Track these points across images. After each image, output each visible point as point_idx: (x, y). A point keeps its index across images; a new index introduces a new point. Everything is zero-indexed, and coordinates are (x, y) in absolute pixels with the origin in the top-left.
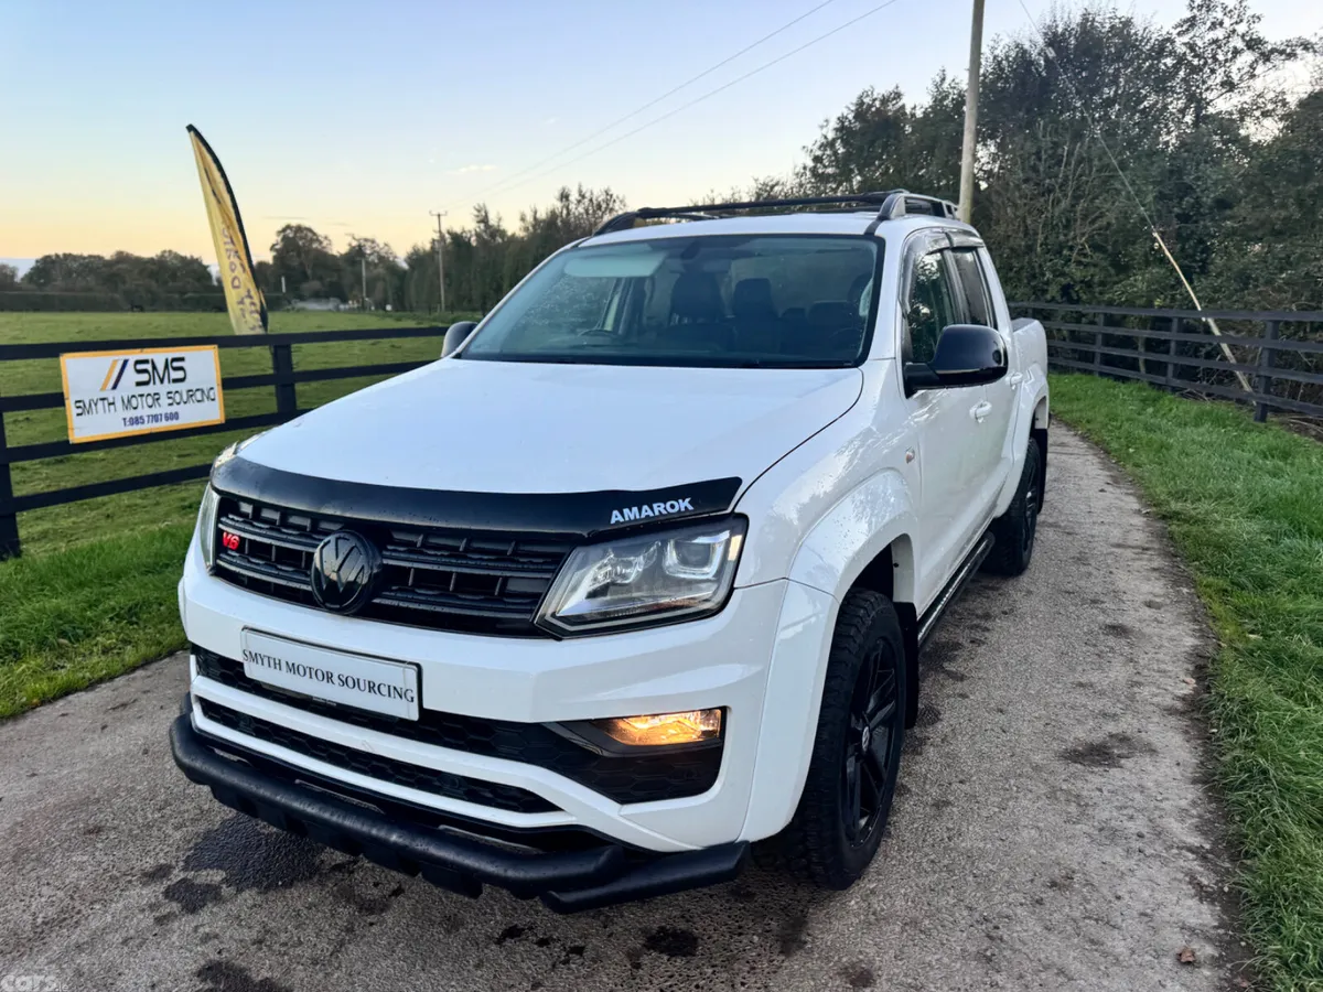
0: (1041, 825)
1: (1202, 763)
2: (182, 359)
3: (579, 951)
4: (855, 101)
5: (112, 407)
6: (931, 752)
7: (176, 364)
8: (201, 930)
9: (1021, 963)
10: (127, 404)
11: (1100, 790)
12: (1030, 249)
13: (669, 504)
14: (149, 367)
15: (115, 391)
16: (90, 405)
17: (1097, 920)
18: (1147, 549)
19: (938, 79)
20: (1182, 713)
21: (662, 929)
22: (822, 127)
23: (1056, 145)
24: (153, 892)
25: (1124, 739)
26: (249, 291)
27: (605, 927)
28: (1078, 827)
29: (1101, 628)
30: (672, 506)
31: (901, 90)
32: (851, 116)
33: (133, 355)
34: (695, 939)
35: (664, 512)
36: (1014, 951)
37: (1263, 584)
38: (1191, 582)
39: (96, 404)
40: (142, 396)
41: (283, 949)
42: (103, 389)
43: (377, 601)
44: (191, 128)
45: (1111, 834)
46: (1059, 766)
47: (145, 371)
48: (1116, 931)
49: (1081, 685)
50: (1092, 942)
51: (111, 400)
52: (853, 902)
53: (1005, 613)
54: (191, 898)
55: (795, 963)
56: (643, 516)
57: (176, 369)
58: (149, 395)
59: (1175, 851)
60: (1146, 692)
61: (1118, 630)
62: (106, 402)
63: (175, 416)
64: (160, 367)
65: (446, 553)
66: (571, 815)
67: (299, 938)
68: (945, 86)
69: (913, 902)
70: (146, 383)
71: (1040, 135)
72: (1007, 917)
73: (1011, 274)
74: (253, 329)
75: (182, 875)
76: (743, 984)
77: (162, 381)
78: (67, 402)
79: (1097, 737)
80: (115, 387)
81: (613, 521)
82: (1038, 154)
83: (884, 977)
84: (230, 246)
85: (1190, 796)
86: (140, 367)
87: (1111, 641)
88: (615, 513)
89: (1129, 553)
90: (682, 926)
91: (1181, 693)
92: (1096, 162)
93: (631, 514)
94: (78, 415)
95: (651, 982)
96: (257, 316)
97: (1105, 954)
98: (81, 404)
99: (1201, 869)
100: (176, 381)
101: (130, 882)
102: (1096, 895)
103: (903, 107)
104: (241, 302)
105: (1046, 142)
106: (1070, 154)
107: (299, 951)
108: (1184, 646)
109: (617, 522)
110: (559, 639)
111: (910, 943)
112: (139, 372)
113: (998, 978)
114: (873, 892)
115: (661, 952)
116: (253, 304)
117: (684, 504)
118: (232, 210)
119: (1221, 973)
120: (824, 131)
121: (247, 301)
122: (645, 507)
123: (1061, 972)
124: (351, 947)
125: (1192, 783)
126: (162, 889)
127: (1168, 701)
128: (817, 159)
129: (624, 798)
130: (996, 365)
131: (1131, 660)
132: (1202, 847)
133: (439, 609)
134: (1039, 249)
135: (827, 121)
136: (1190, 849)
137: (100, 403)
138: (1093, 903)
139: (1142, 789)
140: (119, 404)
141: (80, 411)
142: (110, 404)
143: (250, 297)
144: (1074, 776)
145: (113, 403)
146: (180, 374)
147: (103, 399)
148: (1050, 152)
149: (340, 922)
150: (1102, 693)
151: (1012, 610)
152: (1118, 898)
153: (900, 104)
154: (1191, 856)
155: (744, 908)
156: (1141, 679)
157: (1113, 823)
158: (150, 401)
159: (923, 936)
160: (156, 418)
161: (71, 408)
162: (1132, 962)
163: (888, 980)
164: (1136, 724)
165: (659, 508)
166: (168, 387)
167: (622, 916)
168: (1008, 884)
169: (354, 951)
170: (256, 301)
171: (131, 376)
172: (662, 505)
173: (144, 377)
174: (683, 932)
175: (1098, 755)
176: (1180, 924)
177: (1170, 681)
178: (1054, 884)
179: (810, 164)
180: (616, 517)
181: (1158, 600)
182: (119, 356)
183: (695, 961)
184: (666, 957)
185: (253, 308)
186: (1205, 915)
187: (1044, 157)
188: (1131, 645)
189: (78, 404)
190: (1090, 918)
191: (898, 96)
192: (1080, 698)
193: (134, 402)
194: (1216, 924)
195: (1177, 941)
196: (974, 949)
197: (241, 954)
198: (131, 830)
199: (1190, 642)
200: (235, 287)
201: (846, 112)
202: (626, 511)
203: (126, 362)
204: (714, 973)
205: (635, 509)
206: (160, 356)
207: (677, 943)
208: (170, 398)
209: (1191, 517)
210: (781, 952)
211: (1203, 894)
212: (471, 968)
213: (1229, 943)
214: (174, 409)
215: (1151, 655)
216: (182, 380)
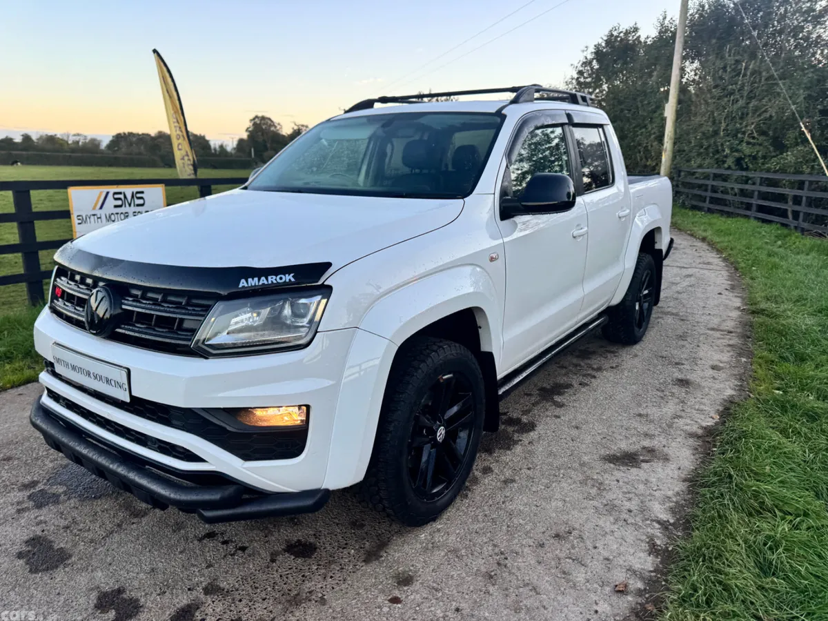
0: (567, 499)
1: (696, 469)
2: (142, 192)
3: (243, 549)
4: (607, 33)
5: (99, 220)
6: (518, 449)
7: (139, 195)
8: (39, 518)
9: (510, 581)
10: (109, 218)
11: (618, 481)
12: (716, 133)
13: (279, 277)
14: (122, 196)
15: (100, 210)
16: (86, 218)
17: (574, 560)
18: (731, 332)
19: (661, 18)
20: (699, 437)
21: (299, 541)
22: (583, 51)
23: (738, 62)
24: (22, 495)
25: (651, 451)
26: (187, 152)
27: (266, 537)
28: (591, 502)
29: (672, 380)
30: (281, 278)
31: (638, 26)
32: (603, 45)
33: (112, 189)
34: (316, 548)
35: (275, 282)
36: (510, 573)
37: (801, 359)
38: (750, 355)
39: (90, 218)
40: (117, 214)
41: (78, 533)
42: (94, 208)
43: (118, 330)
44: (155, 51)
45: (611, 508)
46: (599, 466)
47: (120, 199)
48: (583, 567)
49: (640, 415)
50: (564, 573)
51: (99, 216)
52: (423, 535)
53: (612, 368)
54: (41, 500)
55: (368, 569)
56: (260, 284)
57: (138, 198)
58: (122, 213)
59: (648, 522)
60: (681, 422)
61: (684, 383)
62: (96, 217)
64: (129, 197)
65: (151, 302)
66: (214, 465)
67: (90, 527)
68: (666, 22)
69: (461, 538)
70: (120, 206)
71: (727, 55)
72: (516, 553)
73: (702, 150)
74: (190, 175)
75: (42, 487)
76: (331, 577)
77: (130, 205)
78: (72, 216)
79: (632, 448)
80: (101, 208)
81: (241, 286)
82: (724, 68)
83: (420, 581)
84: (176, 124)
85: (677, 489)
86: (116, 196)
87: (676, 390)
88: (243, 281)
89: (718, 334)
90: (312, 540)
91: (704, 424)
92: (764, 74)
93: (253, 282)
94: (79, 224)
95: (277, 571)
96: (191, 167)
97: (568, 581)
98: (81, 218)
99: (659, 534)
100: (138, 205)
101: (14, 488)
102: (581, 544)
103: (639, 37)
104: (183, 159)
105: (730, 60)
106: (746, 68)
107: (86, 534)
108: (724, 395)
109: (243, 287)
110: (206, 358)
111: (446, 563)
112: (116, 199)
113: (491, 589)
114: (439, 530)
115: (291, 554)
116: (189, 160)
117: (289, 278)
118: (177, 102)
119: (640, 600)
120: (585, 54)
121: (186, 158)
122: (263, 278)
123: (534, 589)
124: (115, 535)
125: (683, 481)
126: (28, 494)
127: (695, 429)
128: (580, 73)
129: (246, 457)
130: (567, 200)
131: (683, 402)
132: (668, 521)
133: (143, 336)
134: (722, 133)
135: (587, 47)
136: (659, 522)
137: (92, 217)
138: (577, 549)
139: (646, 482)
140: (103, 217)
142: (98, 218)
143: (188, 155)
144: (605, 471)
145: (100, 218)
146: (141, 202)
147: (94, 215)
148: (733, 67)
149: (116, 520)
150: (652, 421)
151: (617, 366)
152: (595, 548)
153: (637, 35)
154: (657, 526)
155: (354, 533)
156: (683, 414)
157: (615, 502)
158: (122, 216)
159: (456, 560)
161: (75, 220)
162: (584, 588)
163: (422, 583)
164: (664, 442)
165: (272, 279)
166: (133, 209)
167: (279, 531)
168: (527, 533)
169: (116, 537)
170: (191, 158)
171: (111, 202)
172: (274, 277)
173: (119, 203)
174: (311, 544)
175: (629, 459)
176: (628, 568)
177: (703, 417)
178: (557, 536)
179: (576, 76)
180: (243, 283)
181: (721, 365)
182: (104, 189)
183: (309, 561)
184: (293, 557)
185: (189, 162)
186: (647, 563)
187: (729, 70)
188: (687, 393)
189: (79, 218)
190: (570, 558)
191: (636, 30)
192: (635, 423)
193: (113, 217)
194: (652, 569)
195: (619, 576)
196: (485, 570)
197: (54, 533)
198: (27, 460)
199: (729, 392)
200: (180, 149)
201: (600, 41)
202: (250, 280)
203: (108, 193)
204: (317, 569)
205: (256, 279)
206: (129, 190)
207: (302, 550)
209: (772, 313)
210: (364, 561)
211: (653, 549)
212: (177, 553)
213: (654, 582)
215: (698, 399)
216: (142, 205)
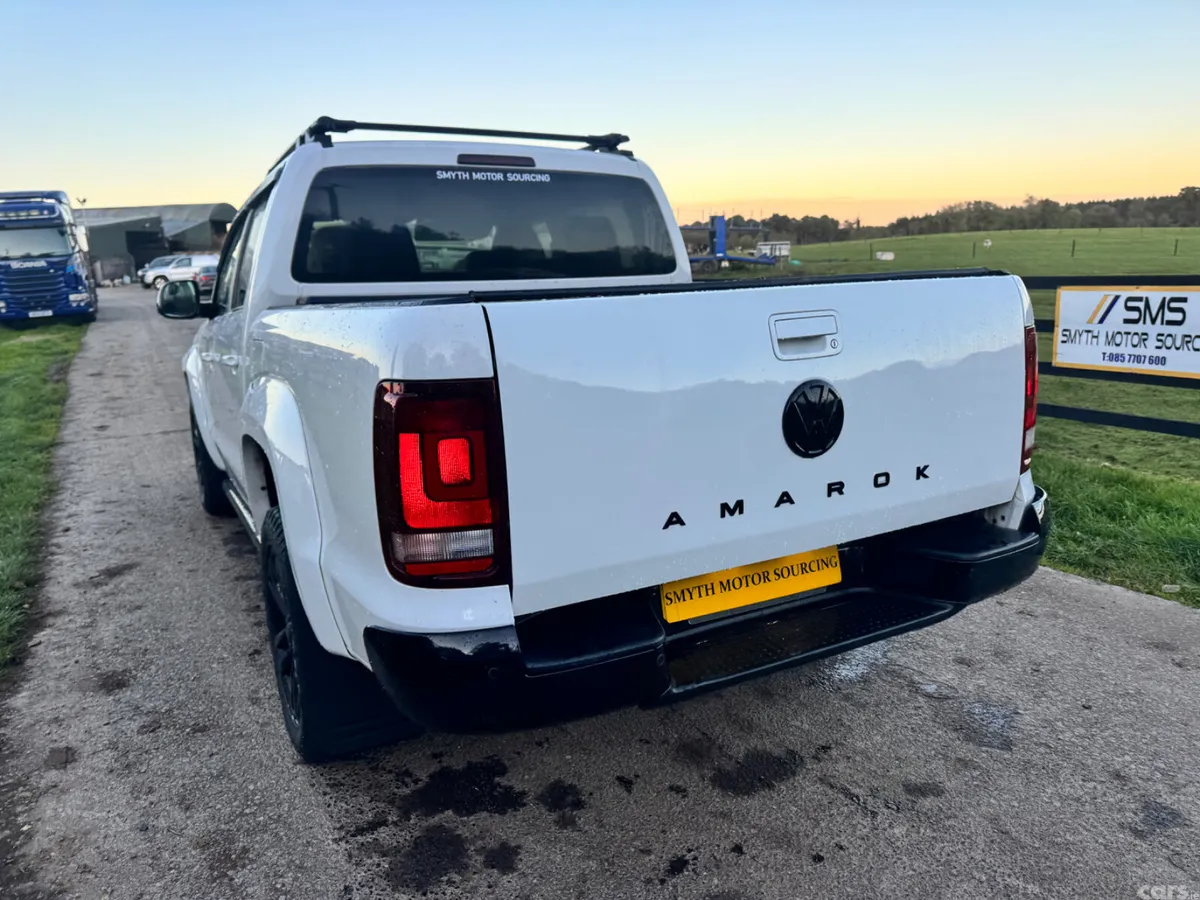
0: (139, 540)
1: (42, 590)
2: (1184, 300)
5: (1095, 340)
7: (1175, 305)
10: (1111, 340)
11: (110, 559)
14: (1141, 305)
15: (1101, 325)
16: (1075, 335)
20: (50, 614)
25: (97, 585)
28: (119, 544)
29: (135, 677)
39: (1080, 335)
40: (1128, 333)
42: (1090, 322)
45: (101, 547)
47: (1137, 309)
49: (139, 608)
51: (1095, 334)
57: (1172, 310)
58: (1136, 334)
59: (67, 552)
60: (80, 622)
61: (112, 683)
62: (1090, 335)
63: (1162, 361)
70: (1136, 321)
77: (1153, 321)
78: (1056, 329)
79: (116, 580)
80: (1101, 321)
85: (54, 572)
86: (1130, 304)
87: (118, 664)
91: (48, 631)
94: (1063, 342)
98: (1067, 333)
99: (55, 551)
100: (1170, 323)
112: (1129, 309)
125: (51, 579)
127: (59, 621)
131: (94, 648)
132: (52, 557)
137: (1085, 334)
139: (84, 566)
140: (1102, 339)
141: (1065, 339)
142: (1094, 337)
145: (1097, 337)
146: (1178, 316)
147: (1088, 331)
150: (119, 607)
156: (84, 632)
158: (1136, 340)
160: (1138, 359)
161: (1058, 336)
164: (88, 596)
166: (1159, 328)
171: (1119, 311)
173: (1135, 315)
177: (54, 639)
182: (1111, 292)
188: (95, 666)
189: (1065, 333)
193: (1118, 339)
203: (1117, 298)
206: (1156, 295)
208: (1159, 340)
214: (1162, 353)
215: (72, 662)
216: (1179, 323)
